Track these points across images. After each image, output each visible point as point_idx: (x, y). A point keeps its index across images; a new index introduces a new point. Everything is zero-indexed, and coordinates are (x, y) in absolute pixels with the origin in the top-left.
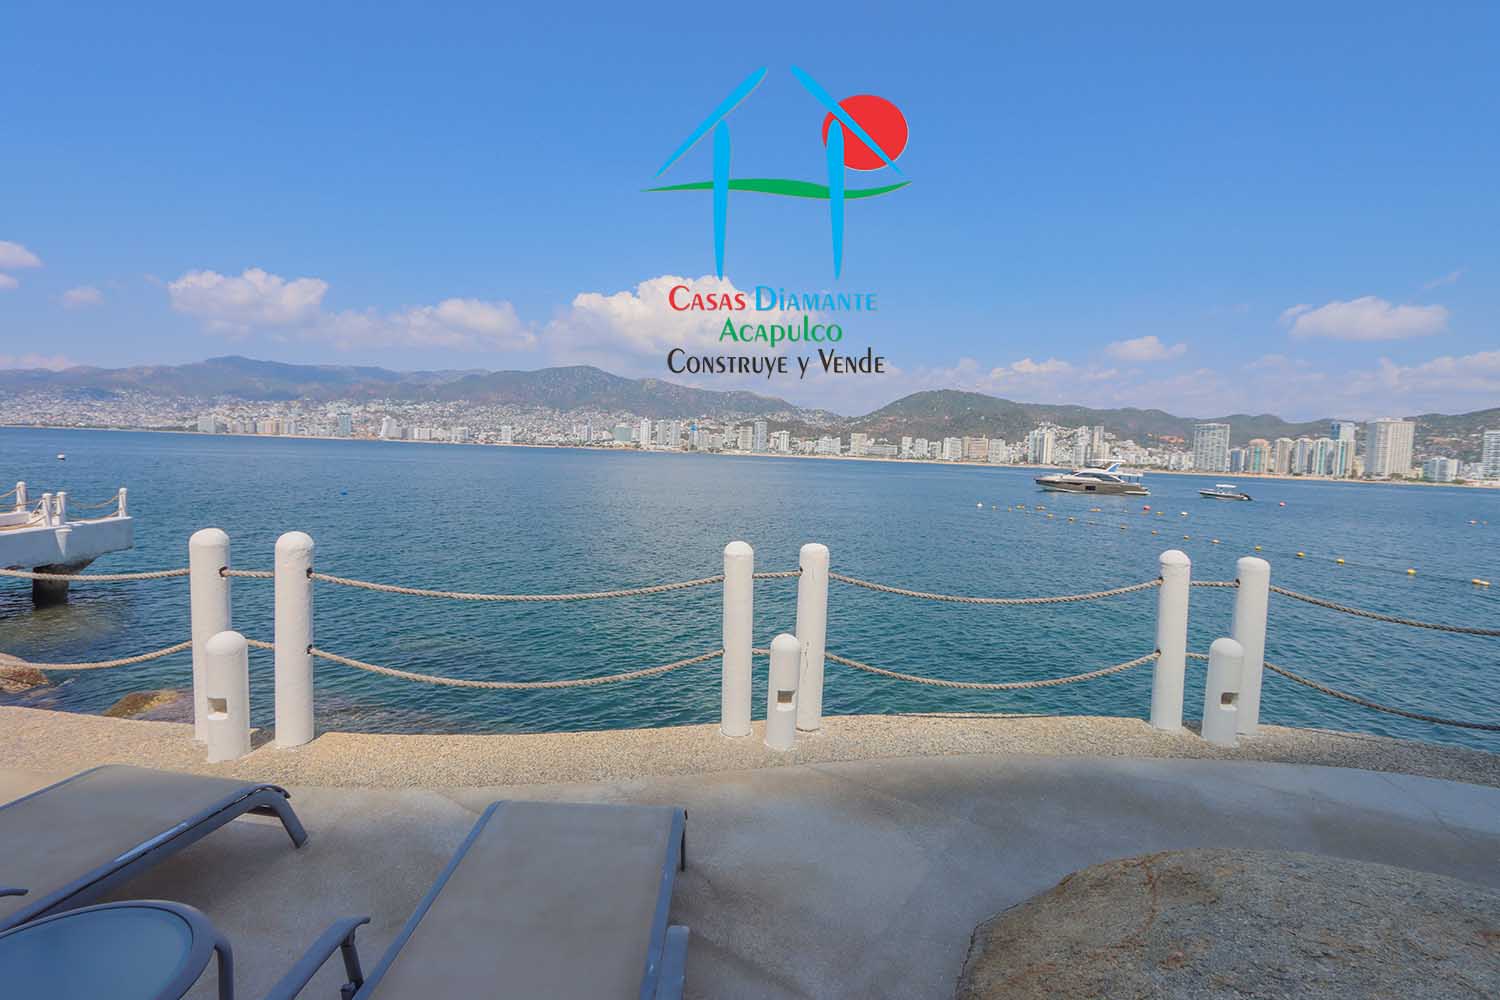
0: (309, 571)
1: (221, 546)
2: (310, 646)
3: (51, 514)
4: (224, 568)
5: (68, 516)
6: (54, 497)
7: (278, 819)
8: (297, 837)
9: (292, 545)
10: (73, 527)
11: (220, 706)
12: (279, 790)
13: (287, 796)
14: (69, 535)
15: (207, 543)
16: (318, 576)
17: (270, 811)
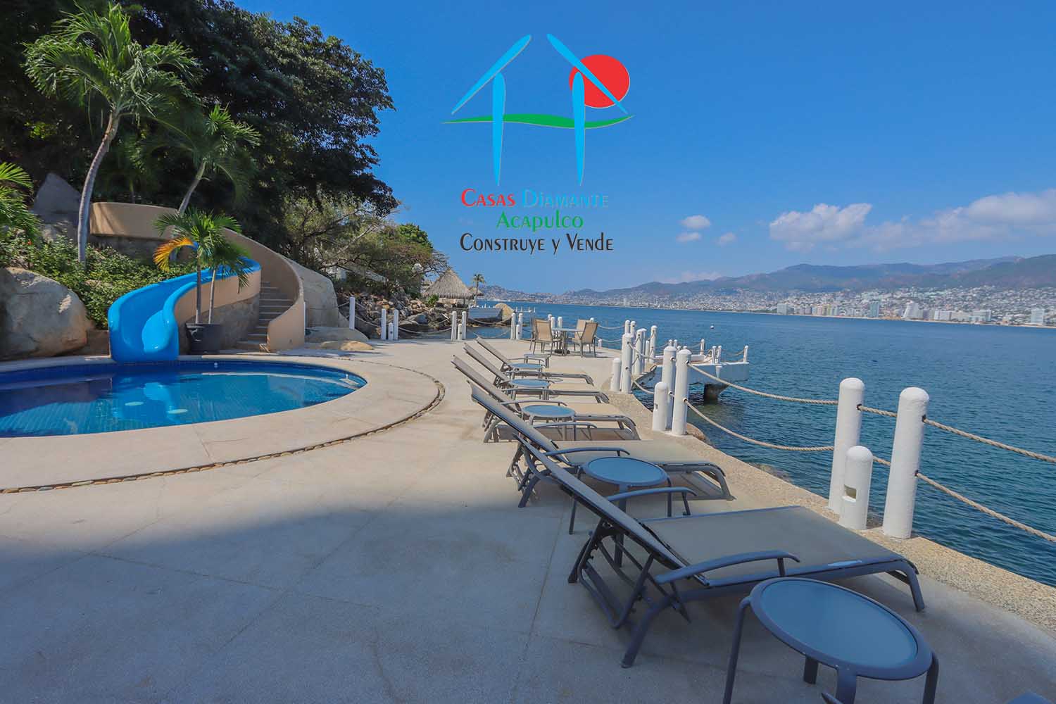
0: (924, 417)
1: (857, 390)
2: (917, 472)
3: (715, 357)
4: (860, 405)
5: (721, 360)
6: (717, 348)
7: (908, 587)
8: (918, 605)
9: (913, 397)
10: (723, 366)
11: (851, 492)
12: (913, 566)
13: (917, 573)
14: (721, 370)
15: (851, 386)
16: (931, 422)
17: (905, 579)
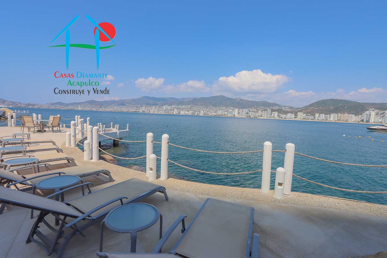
0: (168, 143)
1: (151, 136)
2: (168, 159)
3: (117, 129)
4: (152, 141)
5: (119, 129)
6: (117, 125)
7: (164, 194)
8: (167, 199)
9: (165, 137)
10: (120, 132)
11: (151, 169)
12: (164, 188)
13: (165, 189)
14: (119, 133)
15: (150, 135)
16: (170, 144)
17: (163, 192)
